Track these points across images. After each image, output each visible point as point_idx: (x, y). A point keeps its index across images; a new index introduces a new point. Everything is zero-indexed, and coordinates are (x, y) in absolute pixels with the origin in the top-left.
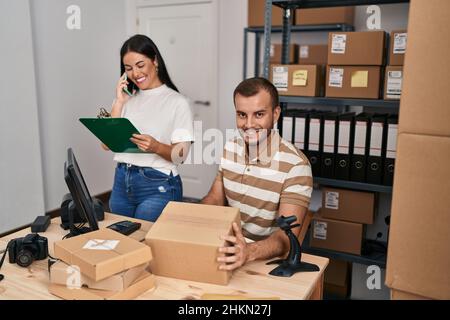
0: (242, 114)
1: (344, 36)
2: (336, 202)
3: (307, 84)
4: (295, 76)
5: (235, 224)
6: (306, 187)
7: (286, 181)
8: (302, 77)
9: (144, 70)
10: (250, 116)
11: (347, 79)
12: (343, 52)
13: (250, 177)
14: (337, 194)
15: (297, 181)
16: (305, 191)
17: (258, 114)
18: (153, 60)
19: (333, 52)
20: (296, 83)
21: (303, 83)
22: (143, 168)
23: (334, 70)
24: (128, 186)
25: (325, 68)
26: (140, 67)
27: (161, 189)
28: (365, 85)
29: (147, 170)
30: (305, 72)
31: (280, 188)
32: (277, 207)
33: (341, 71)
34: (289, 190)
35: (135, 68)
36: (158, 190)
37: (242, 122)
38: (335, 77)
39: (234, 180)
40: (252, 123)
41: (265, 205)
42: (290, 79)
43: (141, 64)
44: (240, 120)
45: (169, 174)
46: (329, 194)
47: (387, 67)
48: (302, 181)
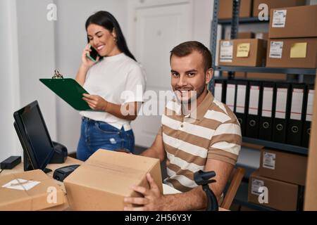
0: (176, 73)
1: (285, 12)
2: (273, 163)
3: (249, 55)
4: (239, 49)
5: (149, 175)
6: (233, 145)
7: (213, 137)
8: (245, 49)
9: (103, 39)
10: (182, 75)
11: (286, 51)
12: (283, 26)
13: (183, 132)
14: (274, 155)
15: (225, 138)
16: (232, 148)
17: (190, 73)
18: (111, 31)
19: (273, 26)
20: (239, 54)
21: (246, 54)
22: (98, 122)
23: (274, 42)
24: (86, 136)
25: (267, 42)
26: (99, 37)
27: (112, 140)
28: (304, 56)
29: (101, 124)
30: (248, 45)
31: (207, 144)
32: (205, 162)
33: (281, 43)
34: (215, 146)
35: (95, 38)
36: (110, 141)
37: (175, 81)
38: (276, 49)
39: (170, 135)
40: (184, 82)
41: (194, 159)
42: (235, 51)
43: (99, 34)
44: (174, 79)
45: (120, 128)
46: (266, 154)
48: (229, 139)
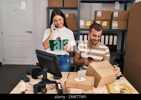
1: (101, 12)
7: (105, 53)
8: (89, 23)
11: (101, 24)
12: (100, 16)
19: (98, 16)
23: (98, 21)
25: (95, 21)
26: (60, 20)
28: (106, 25)
36: (67, 61)
42: (85, 24)
47: (112, 21)
